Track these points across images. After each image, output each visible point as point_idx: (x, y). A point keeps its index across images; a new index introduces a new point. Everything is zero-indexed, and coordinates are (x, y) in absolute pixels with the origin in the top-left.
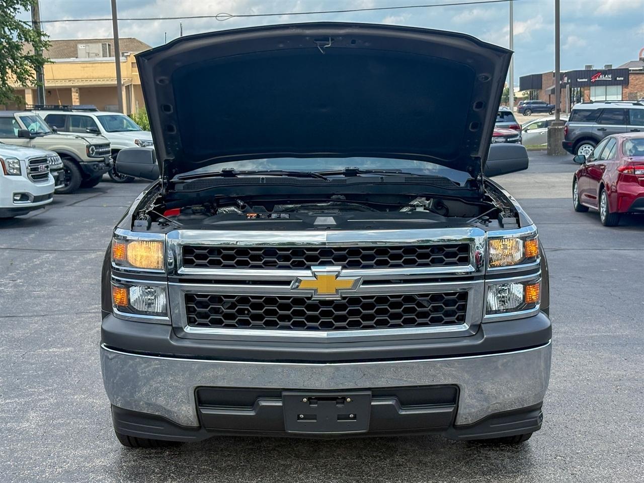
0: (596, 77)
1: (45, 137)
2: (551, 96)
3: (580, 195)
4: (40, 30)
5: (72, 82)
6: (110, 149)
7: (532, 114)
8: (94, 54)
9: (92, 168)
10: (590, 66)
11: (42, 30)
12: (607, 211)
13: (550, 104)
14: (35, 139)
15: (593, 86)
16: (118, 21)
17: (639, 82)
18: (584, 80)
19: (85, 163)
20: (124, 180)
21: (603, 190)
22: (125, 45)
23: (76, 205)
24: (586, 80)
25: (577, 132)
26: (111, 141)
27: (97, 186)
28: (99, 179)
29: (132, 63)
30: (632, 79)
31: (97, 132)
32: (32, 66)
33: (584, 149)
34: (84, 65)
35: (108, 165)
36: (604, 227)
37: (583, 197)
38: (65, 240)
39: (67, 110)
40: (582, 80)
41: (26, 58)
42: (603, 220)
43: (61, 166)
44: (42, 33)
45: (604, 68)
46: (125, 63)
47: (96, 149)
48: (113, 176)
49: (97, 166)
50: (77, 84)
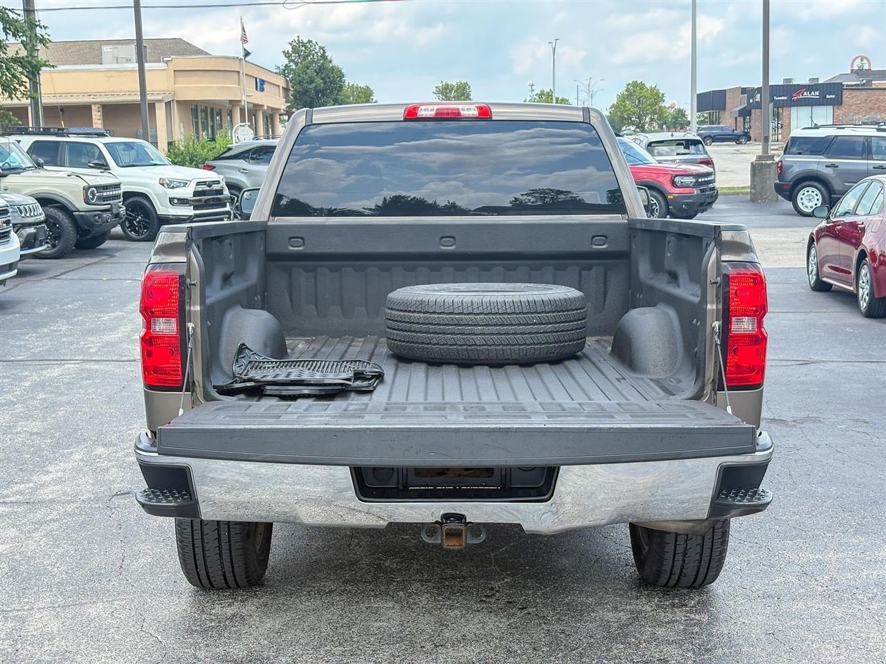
0: (798, 94)
1: (22, 174)
2: (738, 119)
3: (819, 266)
4: (35, 18)
5: (92, 96)
6: (121, 192)
7: (713, 144)
8: (124, 59)
9: (91, 220)
10: (790, 80)
11: (37, 19)
12: (871, 294)
13: (736, 130)
14: (8, 177)
15: (794, 106)
16: (141, 9)
17: (856, 101)
18: (783, 98)
19: (80, 213)
20: (143, 236)
21: (864, 261)
22: (169, 48)
23: (63, 276)
24: (786, 98)
25: (796, 170)
26: (120, 180)
27: (104, 246)
28: (105, 236)
29: (174, 71)
30: (847, 97)
31: (104, 166)
32: (24, 71)
33: (806, 194)
34: (110, 74)
35: (117, 215)
36: (866, 319)
37: (826, 269)
38: (23, 340)
39: (62, 135)
40: (780, 98)
41: (14, 60)
42: (862, 309)
43: (42, 218)
44: (38, 23)
45: (808, 83)
46: (165, 72)
47: (97, 192)
48: (128, 231)
49: (99, 218)
50: (98, 100)
